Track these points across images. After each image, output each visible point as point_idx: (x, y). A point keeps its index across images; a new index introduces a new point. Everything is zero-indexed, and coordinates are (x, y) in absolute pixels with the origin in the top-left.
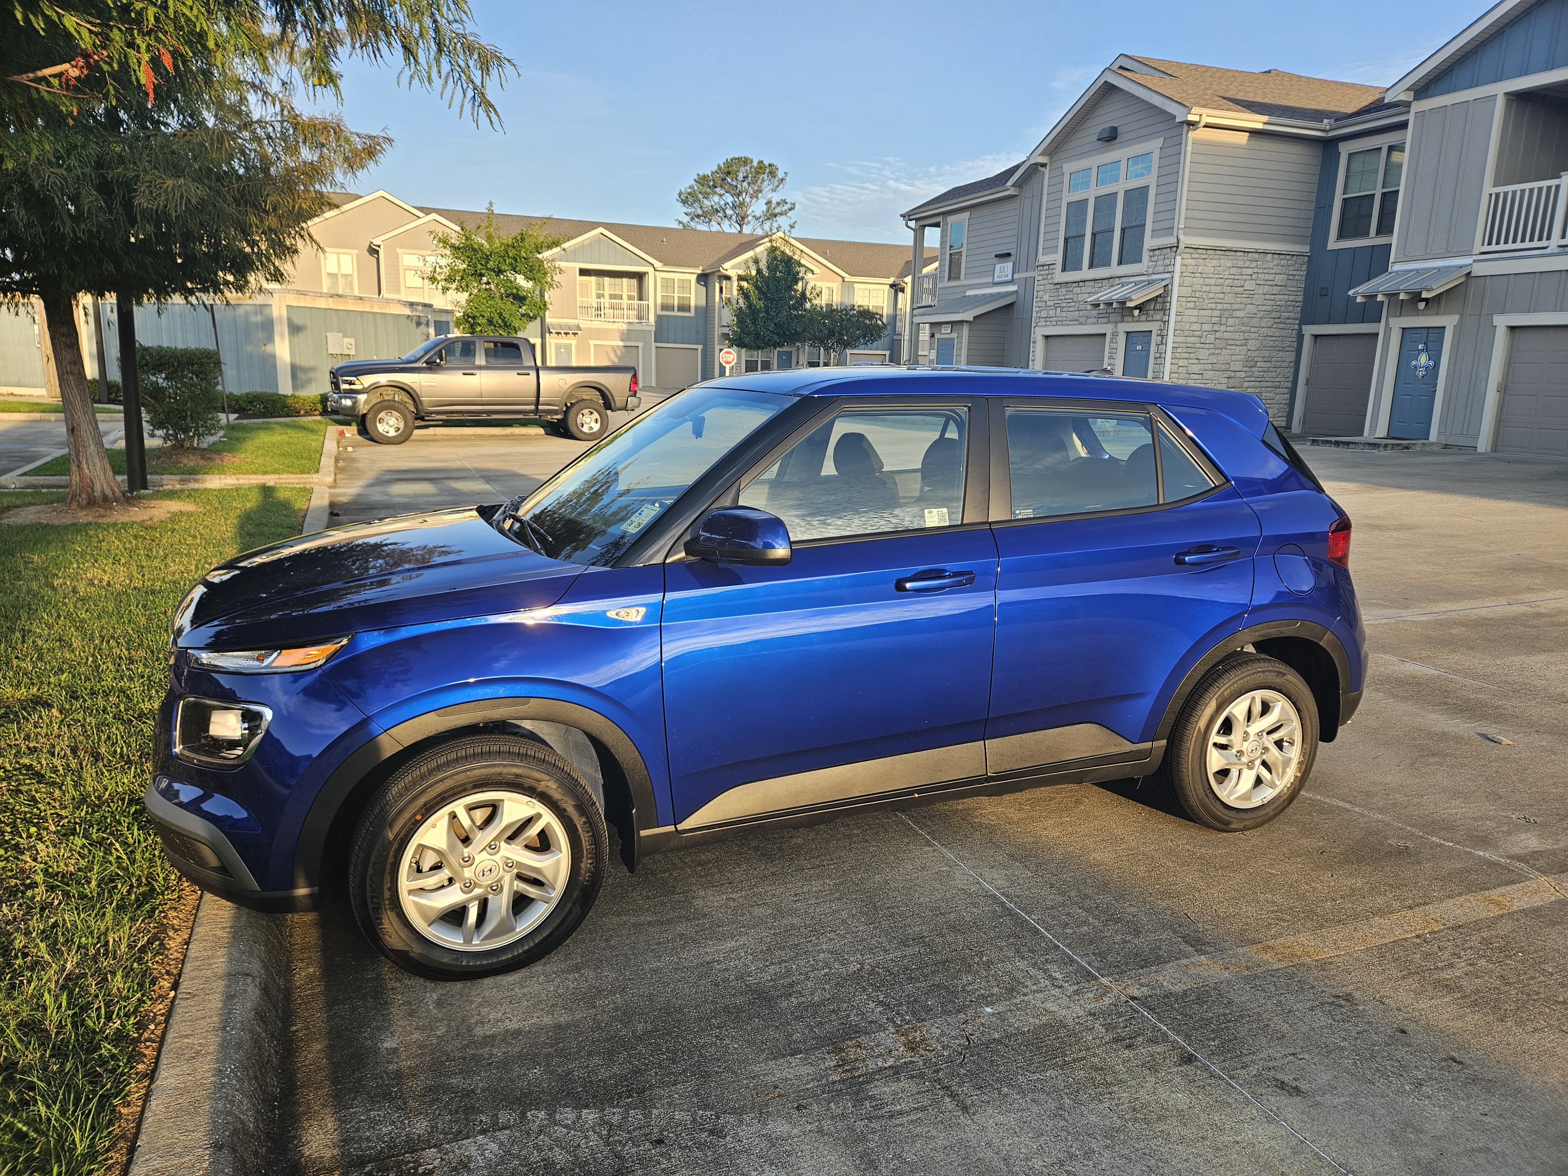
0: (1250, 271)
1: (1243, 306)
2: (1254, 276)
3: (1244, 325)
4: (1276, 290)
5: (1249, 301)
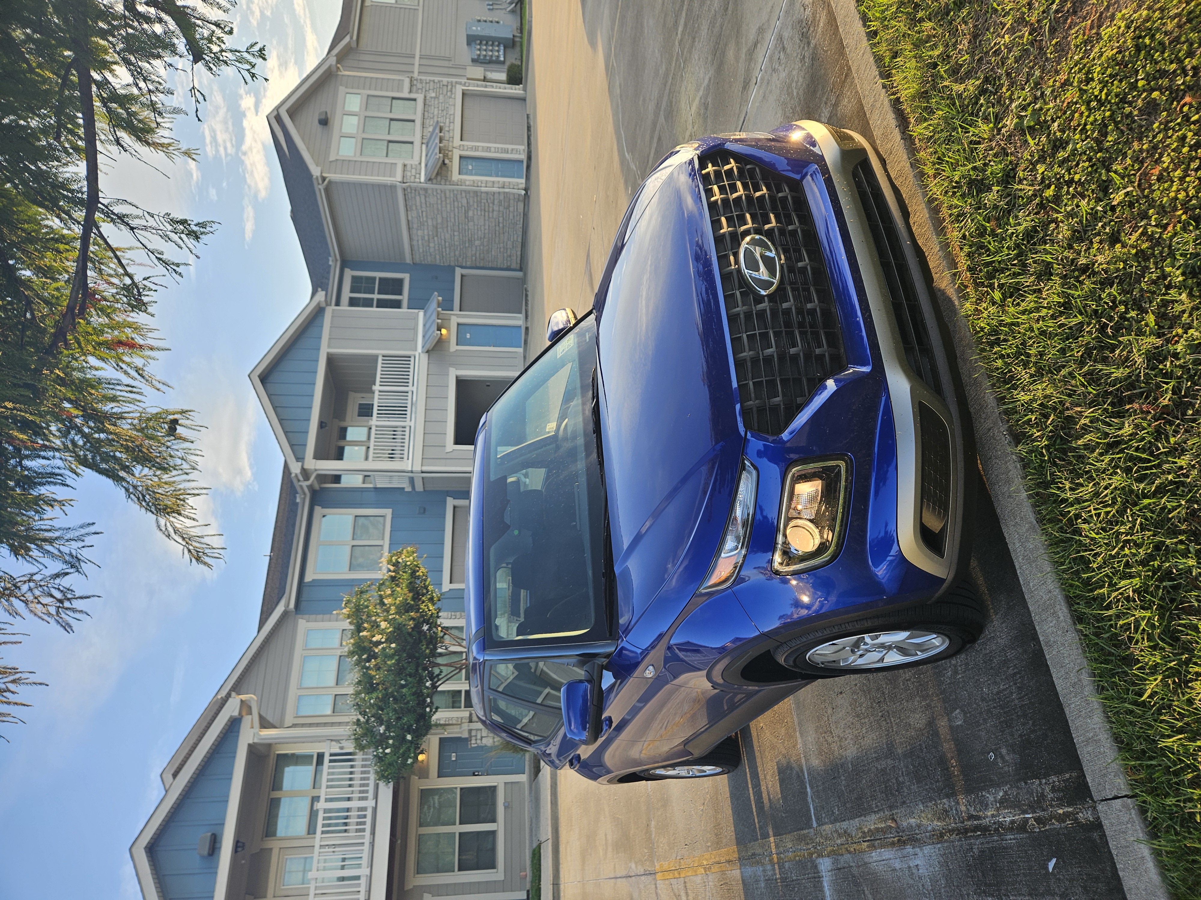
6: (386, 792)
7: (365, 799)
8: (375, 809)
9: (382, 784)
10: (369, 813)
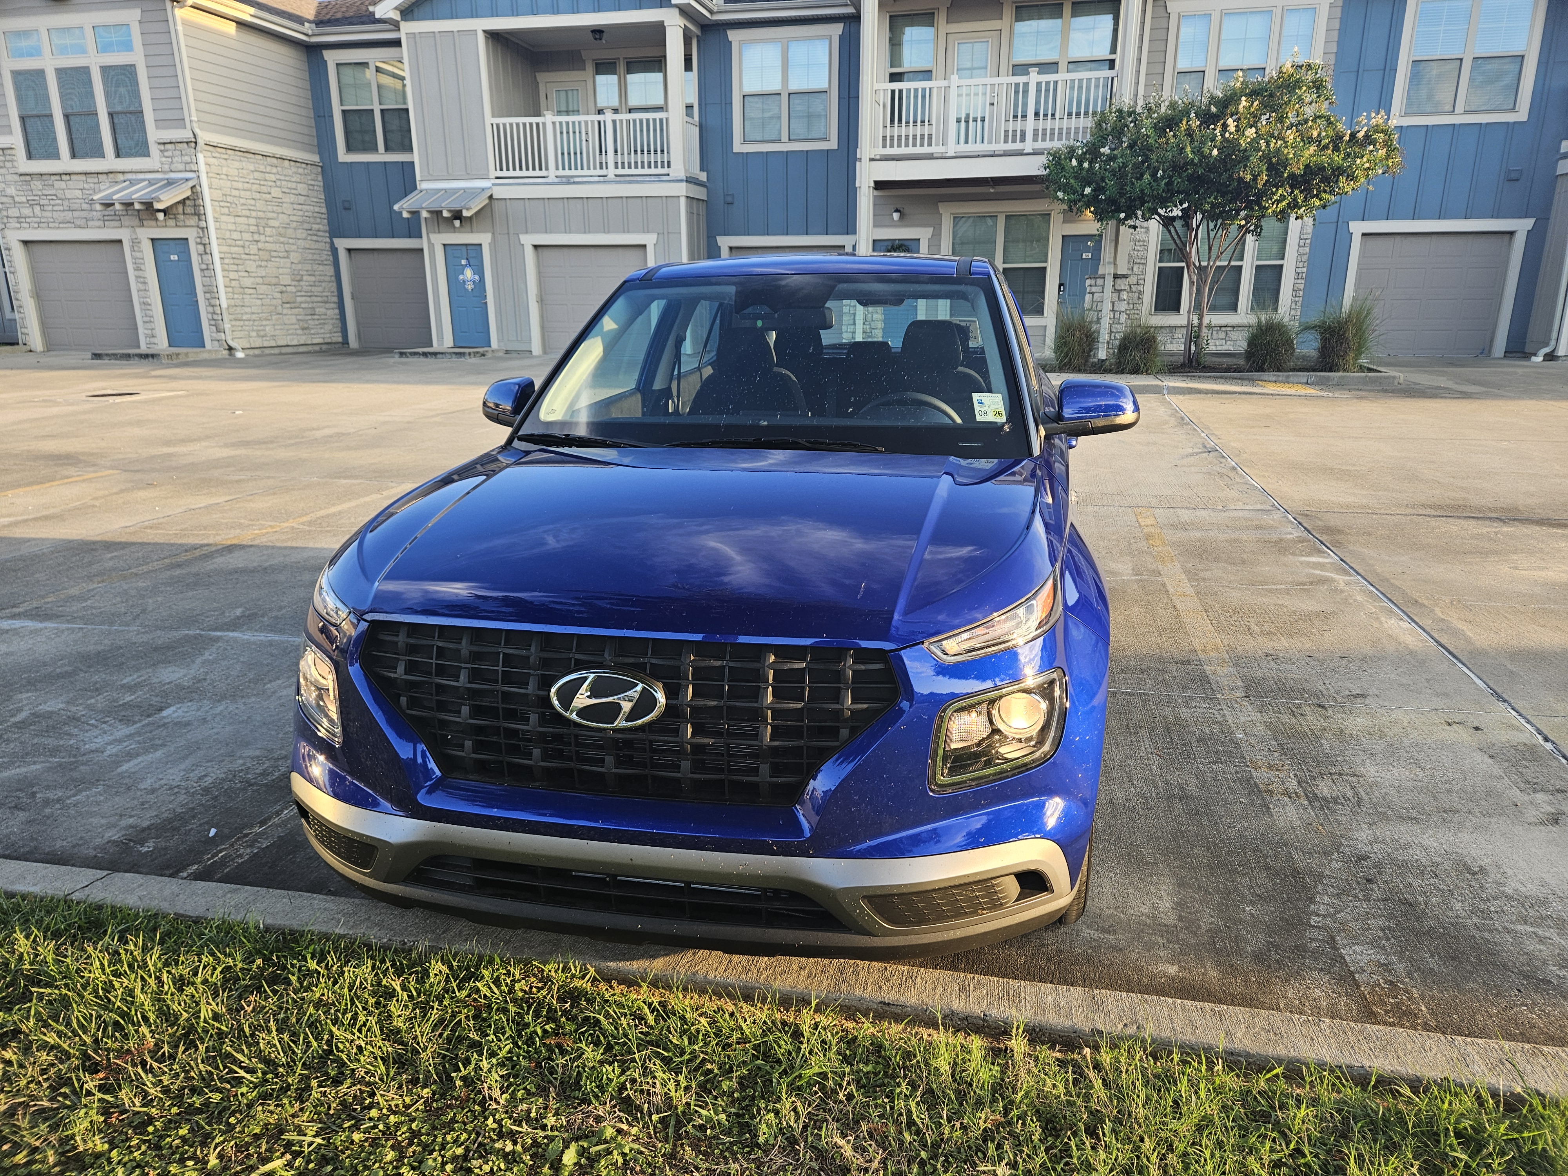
0: (273, 177)
1: (275, 215)
2: (278, 183)
3: (281, 235)
4: (302, 199)
5: (279, 209)
6: (1033, 167)
7: (1035, 139)
8: (1020, 153)
9: (1043, 159)
10: (1018, 146)
